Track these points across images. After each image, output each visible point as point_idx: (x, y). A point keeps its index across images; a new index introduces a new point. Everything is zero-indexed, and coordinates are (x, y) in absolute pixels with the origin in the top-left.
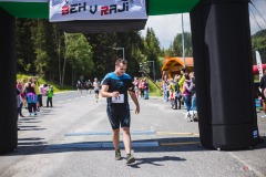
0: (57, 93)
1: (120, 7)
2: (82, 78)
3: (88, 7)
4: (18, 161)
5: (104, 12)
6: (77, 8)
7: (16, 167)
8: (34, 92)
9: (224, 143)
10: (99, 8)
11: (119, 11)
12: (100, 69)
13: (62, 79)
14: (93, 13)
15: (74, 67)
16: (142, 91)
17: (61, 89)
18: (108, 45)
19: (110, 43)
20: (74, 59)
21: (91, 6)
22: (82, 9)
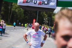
1: (46, 3)
3: (33, 1)
5: (40, 4)
6: (29, 1)
10: (38, 2)
11: (46, 4)
12: (26, 18)
13: (9, 20)
14: (35, 4)
15: (15, 15)
17: (8, 24)
20: (16, 13)
21: (35, 1)
22: (31, 2)
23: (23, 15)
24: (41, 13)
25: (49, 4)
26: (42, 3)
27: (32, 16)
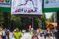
21: (25, 10)
22: (22, 11)
23: (21, 23)
24: (36, 19)
25: (36, 11)
26: (31, 11)
27: (28, 23)
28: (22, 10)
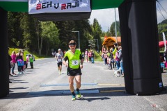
0: (37, 59)
1: (73, 4)
2: (53, 50)
4: (9, 103)
5: (63, 7)
6: (46, 5)
7: (8, 106)
8: (22, 59)
9: (140, 90)
10: (60, 5)
11: (73, 7)
12: (64, 45)
13: (40, 51)
14: (56, 8)
16: (90, 58)
17: (40, 57)
18: (69, 29)
19: (70, 28)
20: (48, 39)
21: (55, 4)
22: (49, 6)
23: (59, 41)
24: (84, 34)
26: (68, 6)
28: (51, 4)
